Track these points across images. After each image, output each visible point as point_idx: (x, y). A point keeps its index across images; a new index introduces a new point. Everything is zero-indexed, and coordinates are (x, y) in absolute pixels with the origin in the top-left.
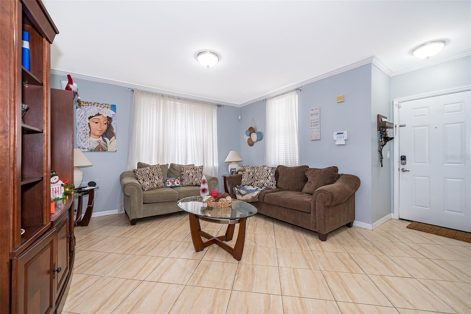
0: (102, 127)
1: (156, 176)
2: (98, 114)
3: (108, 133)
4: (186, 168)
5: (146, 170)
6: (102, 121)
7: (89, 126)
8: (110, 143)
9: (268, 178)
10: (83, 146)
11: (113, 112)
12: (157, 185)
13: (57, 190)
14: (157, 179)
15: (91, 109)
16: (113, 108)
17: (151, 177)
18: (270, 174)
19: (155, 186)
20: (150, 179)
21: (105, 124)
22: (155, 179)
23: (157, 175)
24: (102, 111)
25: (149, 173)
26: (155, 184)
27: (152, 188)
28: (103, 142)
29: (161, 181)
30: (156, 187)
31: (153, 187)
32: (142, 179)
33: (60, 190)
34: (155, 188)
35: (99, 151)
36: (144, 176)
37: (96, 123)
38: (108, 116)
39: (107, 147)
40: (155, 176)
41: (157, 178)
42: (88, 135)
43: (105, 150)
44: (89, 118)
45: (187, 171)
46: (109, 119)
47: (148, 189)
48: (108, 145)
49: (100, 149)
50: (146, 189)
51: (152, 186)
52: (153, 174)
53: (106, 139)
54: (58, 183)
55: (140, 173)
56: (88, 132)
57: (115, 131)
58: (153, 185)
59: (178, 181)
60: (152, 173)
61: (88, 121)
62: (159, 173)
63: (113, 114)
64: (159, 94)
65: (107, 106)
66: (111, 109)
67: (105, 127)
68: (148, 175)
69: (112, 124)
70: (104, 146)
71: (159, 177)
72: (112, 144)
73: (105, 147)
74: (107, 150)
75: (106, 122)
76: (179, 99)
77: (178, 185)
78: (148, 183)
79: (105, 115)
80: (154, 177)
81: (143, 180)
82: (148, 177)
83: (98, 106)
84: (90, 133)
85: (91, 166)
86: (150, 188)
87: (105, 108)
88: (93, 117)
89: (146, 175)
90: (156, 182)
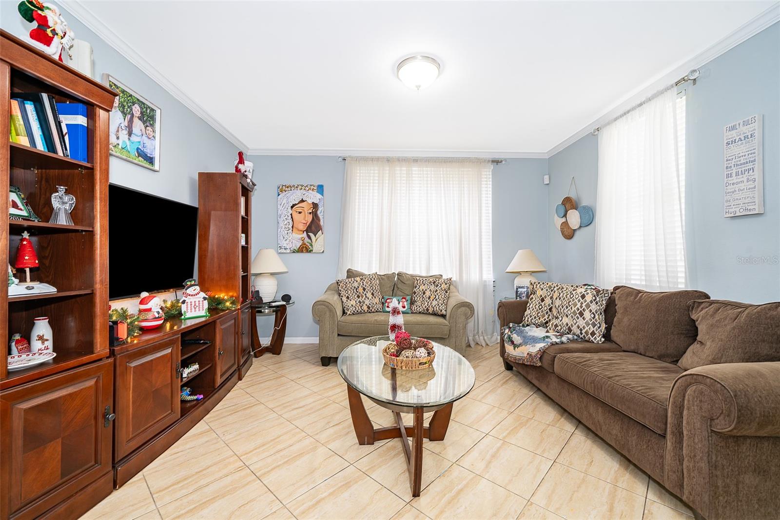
0: (306, 219)
1: (369, 292)
2: (302, 201)
3: (314, 227)
4: (421, 282)
5: (354, 282)
6: (306, 209)
7: (292, 217)
8: (316, 240)
9: (581, 314)
10: (285, 245)
11: (319, 196)
12: (369, 307)
13: (197, 305)
14: (370, 298)
15: (294, 195)
16: (320, 189)
17: (360, 293)
18: (588, 306)
19: (365, 308)
20: (358, 297)
21: (310, 213)
22: (366, 297)
23: (370, 291)
24: (306, 195)
25: (358, 287)
26: (364, 305)
27: (359, 311)
28: (307, 240)
29: (377, 300)
30: (366, 311)
31: (360, 309)
32: (345, 296)
33: (201, 304)
34: (364, 311)
35: (302, 252)
36: (350, 292)
37: (300, 213)
38: (313, 202)
39: (312, 246)
40: (367, 292)
41: (369, 295)
42: (291, 231)
43: (309, 251)
44: (292, 207)
45: (422, 287)
46: (315, 206)
47: (352, 312)
48: (313, 244)
49: (304, 249)
50: (349, 312)
51: (360, 308)
52: (364, 289)
53: (311, 234)
54: (198, 296)
55: (345, 286)
56: (290, 226)
57: (322, 223)
58: (361, 307)
59: (405, 303)
60: (362, 287)
61: (291, 212)
62: (374, 288)
63: (319, 199)
64: (383, 158)
65: (312, 187)
66: (317, 192)
67: (310, 218)
68: (355, 291)
69: (318, 212)
70: (308, 245)
71: (373, 294)
72: (319, 242)
73: (310, 247)
74: (312, 251)
75: (311, 211)
77: (404, 309)
78: (353, 302)
79: (310, 201)
80: (365, 294)
81: (348, 298)
82: (356, 294)
83: (302, 189)
84: (292, 227)
85: (287, 272)
86: (356, 311)
87: (310, 191)
88: (296, 204)
89: (353, 290)
90: (367, 302)
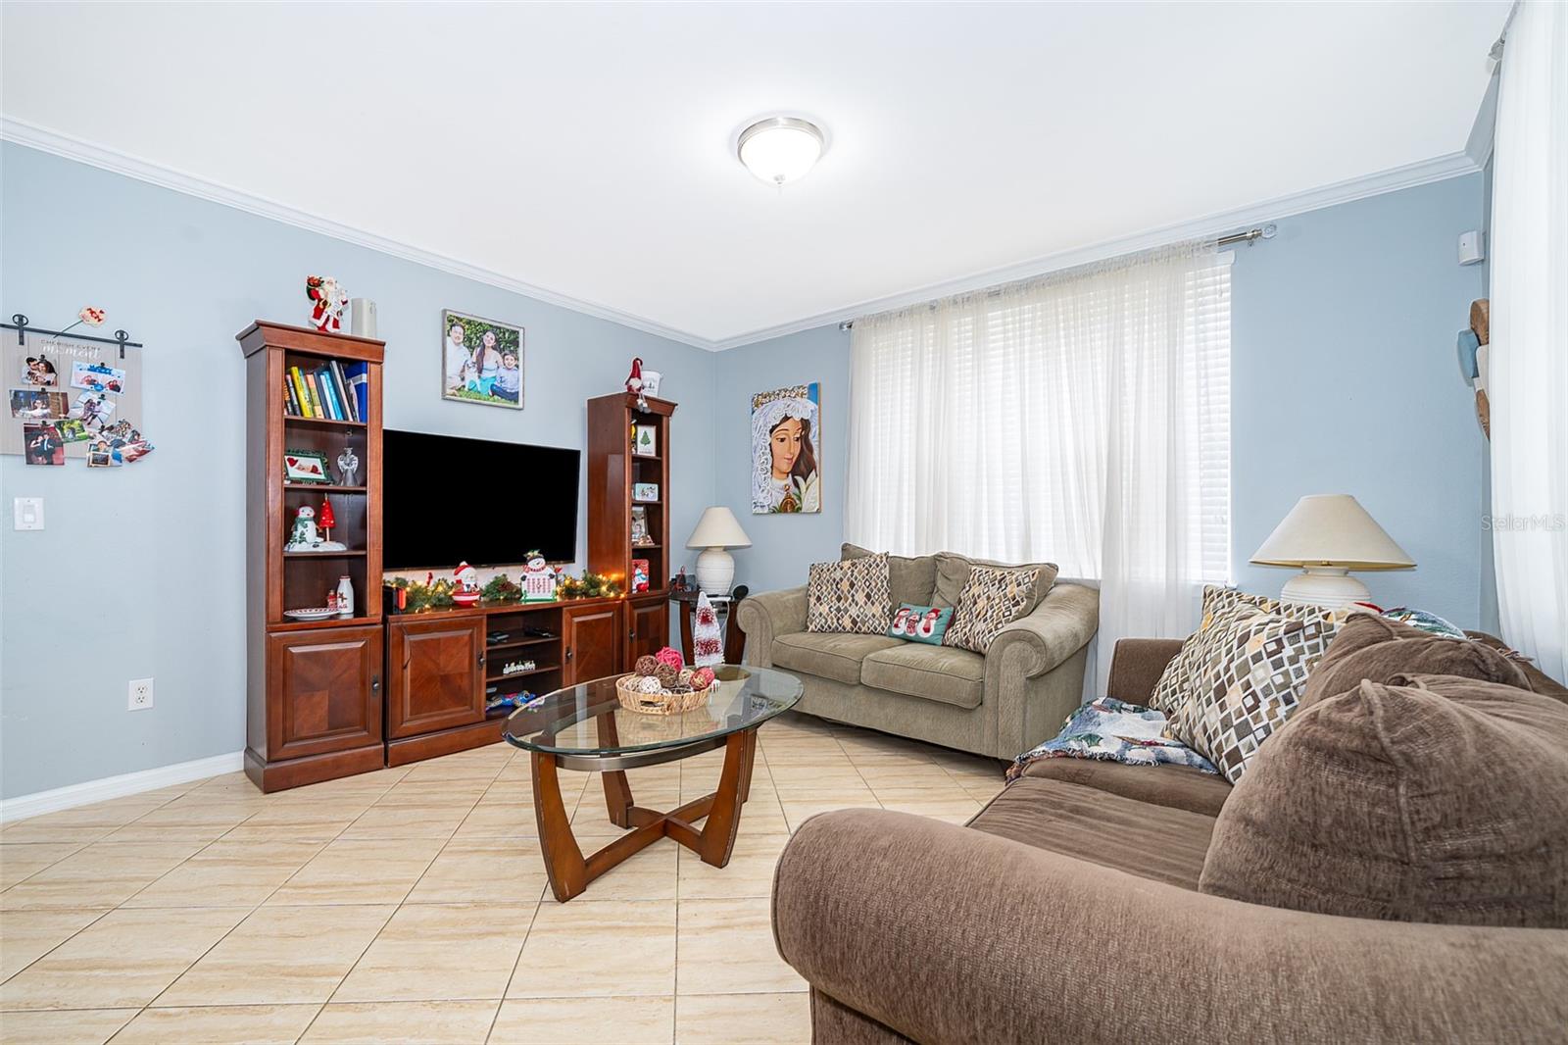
0: (792, 451)
1: (860, 591)
2: (786, 418)
3: (803, 466)
4: (976, 577)
5: (835, 570)
6: (791, 433)
7: (771, 450)
8: (807, 489)
10: (761, 500)
11: (811, 405)
12: (854, 622)
13: (541, 584)
14: (861, 603)
15: (775, 408)
16: (814, 392)
17: (843, 592)
19: (847, 623)
20: (839, 599)
21: (798, 439)
22: (853, 600)
23: (863, 590)
24: (791, 407)
25: (841, 580)
26: (846, 617)
27: (833, 627)
28: (793, 489)
29: (877, 609)
30: (848, 628)
31: (836, 623)
32: (814, 594)
33: (546, 584)
34: (844, 628)
35: (786, 511)
36: (825, 588)
37: (782, 440)
38: (802, 419)
39: (800, 499)
40: (857, 591)
41: (860, 597)
42: (769, 474)
43: (797, 510)
44: (771, 431)
45: (976, 590)
46: (805, 424)
47: (819, 626)
48: (802, 497)
49: (790, 506)
50: (812, 627)
51: (835, 620)
52: (852, 585)
53: (799, 478)
54: (542, 572)
56: (769, 466)
57: (816, 457)
58: (838, 619)
59: (933, 622)
60: (848, 579)
61: (769, 440)
62: (874, 584)
63: (812, 411)
64: (923, 305)
65: (801, 390)
66: (809, 398)
67: (796, 448)
68: (834, 586)
69: (810, 436)
70: (795, 498)
71: (868, 596)
72: (811, 492)
73: (798, 502)
74: (801, 509)
75: (798, 436)
76: (994, 294)
77: (926, 636)
78: (824, 609)
79: (797, 418)
80: (853, 596)
81: (819, 599)
82: (836, 593)
83: (785, 396)
84: (772, 467)
86: (826, 627)
87: (798, 399)
88: (777, 426)
89: (832, 585)
90: (853, 611)
